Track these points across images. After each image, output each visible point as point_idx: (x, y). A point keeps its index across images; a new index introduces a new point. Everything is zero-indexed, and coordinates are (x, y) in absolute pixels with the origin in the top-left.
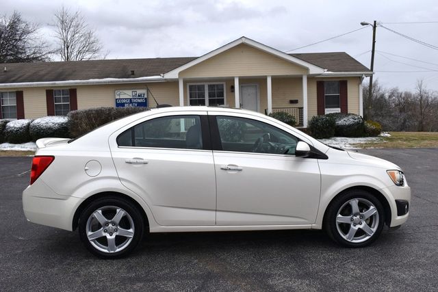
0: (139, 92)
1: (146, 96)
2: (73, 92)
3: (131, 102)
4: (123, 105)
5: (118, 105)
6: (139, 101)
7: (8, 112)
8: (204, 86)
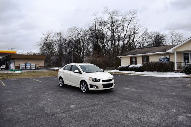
0: (166, 56)
1: (168, 58)
2: (148, 57)
3: (164, 60)
4: (161, 60)
5: (160, 60)
6: (166, 59)
7: (133, 63)
8: (189, 53)
